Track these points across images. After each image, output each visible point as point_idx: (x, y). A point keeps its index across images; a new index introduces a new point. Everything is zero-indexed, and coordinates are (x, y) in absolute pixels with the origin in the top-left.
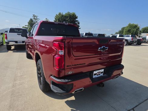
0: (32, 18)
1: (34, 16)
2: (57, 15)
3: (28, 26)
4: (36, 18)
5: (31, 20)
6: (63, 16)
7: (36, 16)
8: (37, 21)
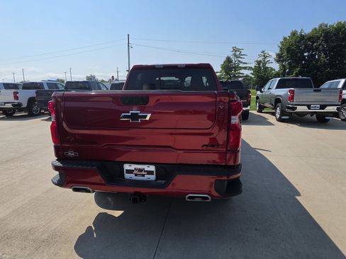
0: (230, 54)
1: (235, 50)
2: (285, 39)
3: (221, 72)
4: (238, 53)
5: (229, 60)
6: (302, 37)
7: (239, 50)
8: (239, 59)
